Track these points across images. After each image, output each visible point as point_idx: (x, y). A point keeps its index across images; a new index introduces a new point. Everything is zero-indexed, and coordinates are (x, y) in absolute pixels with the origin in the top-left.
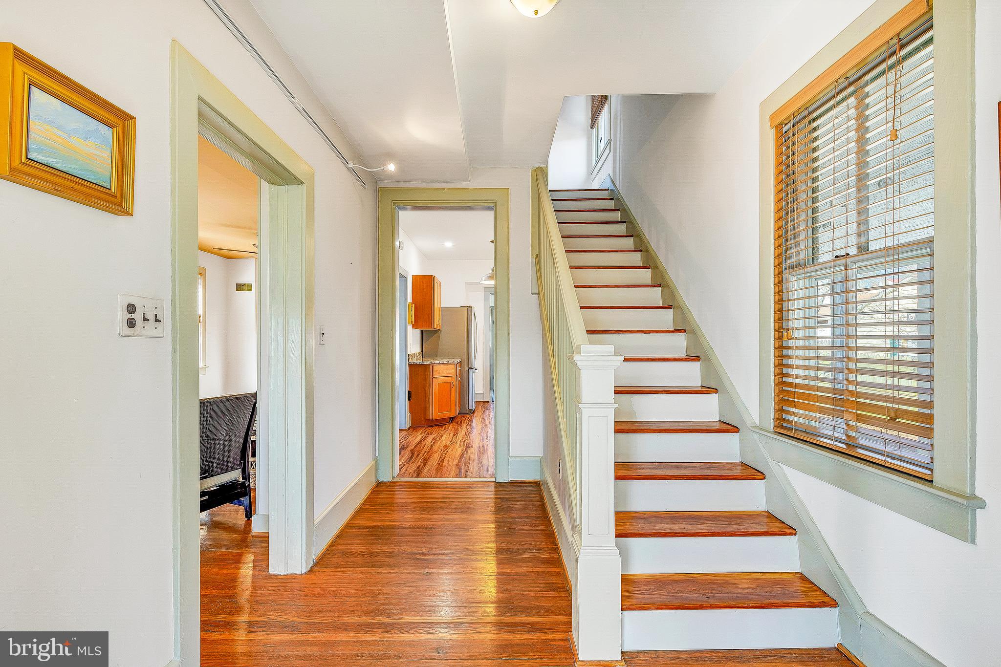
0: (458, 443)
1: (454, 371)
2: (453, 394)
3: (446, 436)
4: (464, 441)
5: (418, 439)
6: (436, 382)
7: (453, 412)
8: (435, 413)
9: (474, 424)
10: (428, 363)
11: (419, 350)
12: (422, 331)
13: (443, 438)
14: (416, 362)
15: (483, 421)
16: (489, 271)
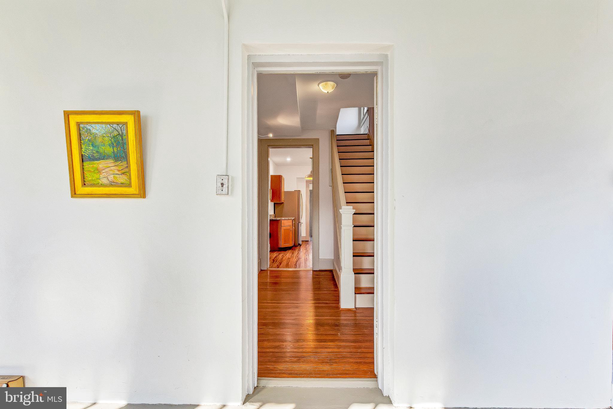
0: (295, 257)
1: (291, 223)
2: (291, 235)
3: (288, 254)
4: (297, 257)
5: (275, 255)
6: (283, 228)
7: (291, 244)
8: (282, 244)
9: (301, 250)
10: (279, 219)
11: (273, 213)
12: (274, 204)
13: (287, 255)
14: (273, 219)
15: (306, 249)
16: (309, 173)
